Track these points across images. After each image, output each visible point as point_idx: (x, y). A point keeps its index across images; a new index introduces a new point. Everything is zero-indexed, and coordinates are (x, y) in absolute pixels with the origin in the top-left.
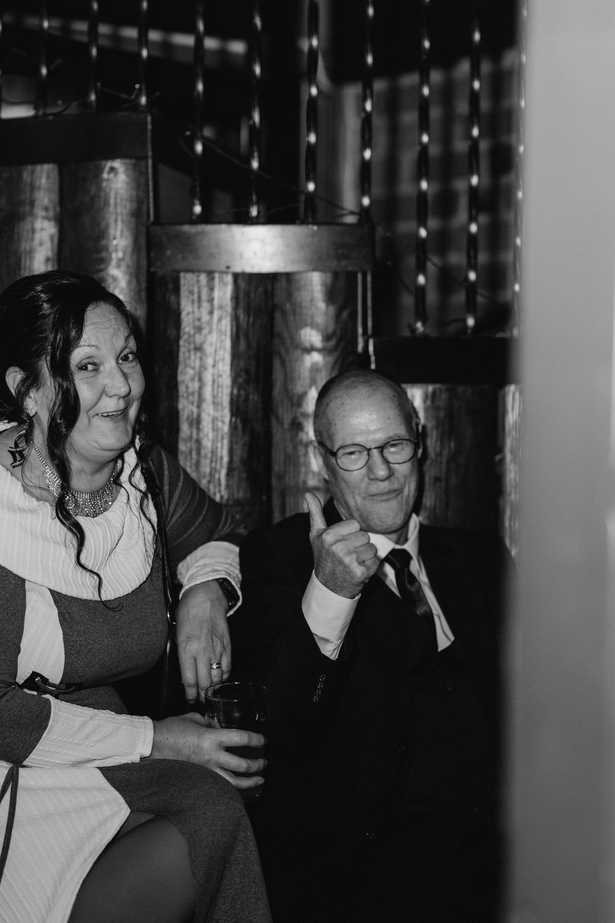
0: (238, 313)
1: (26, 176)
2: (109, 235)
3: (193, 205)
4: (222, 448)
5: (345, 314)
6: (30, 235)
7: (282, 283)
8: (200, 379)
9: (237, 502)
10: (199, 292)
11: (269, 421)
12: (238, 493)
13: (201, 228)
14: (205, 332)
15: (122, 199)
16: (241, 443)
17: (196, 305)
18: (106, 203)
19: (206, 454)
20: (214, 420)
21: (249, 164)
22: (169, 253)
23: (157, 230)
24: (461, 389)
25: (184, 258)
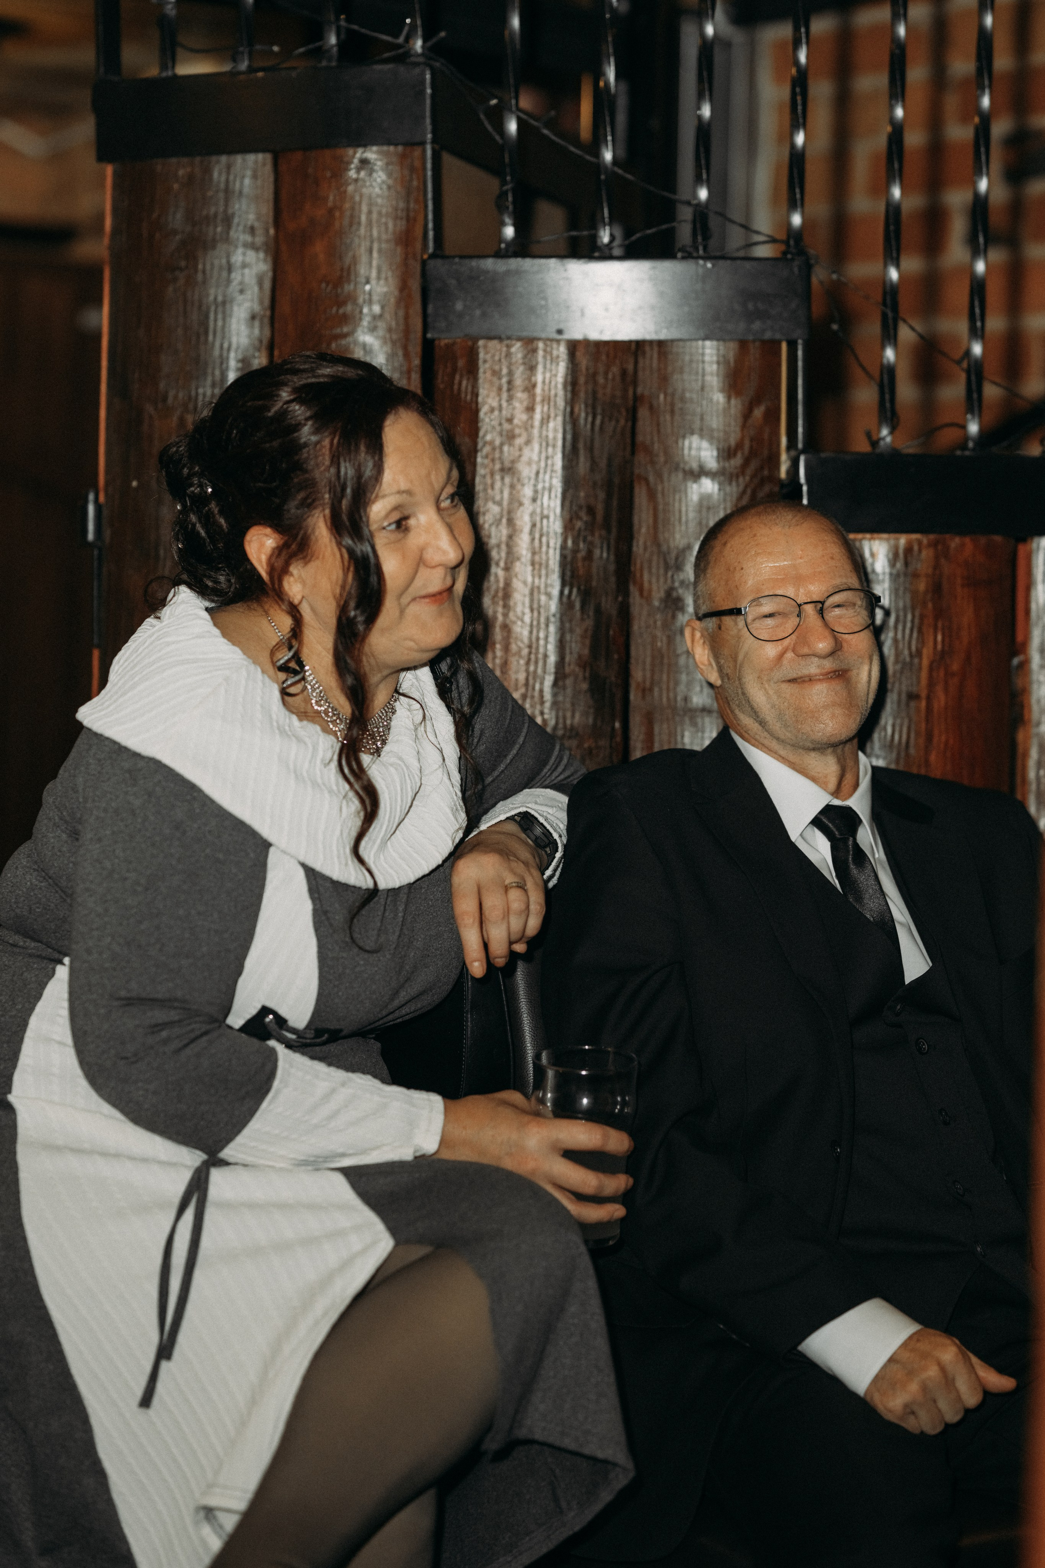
0: (576, 410)
1: (217, 174)
2: (357, 275)
3: (503, 224)
4: (546, 637)
5: (758, 413)
6: (224, 274)
7: (651, 359)
8: (511, 522)
9: (572, 732)
10: (510, 373)
11: (627, 594)
12: (573, 716)
13: (514, 263)
14: (519, 441)
15: (380, 213)
16: (578, 631)
17: (505, 395)
18: (354, 221)
19: (520, 649)
20: (533, 591)
21: (598, 154)
22: (459, 306)
23: (438, 267)
24: (955, 542)
25: (484, 314)
